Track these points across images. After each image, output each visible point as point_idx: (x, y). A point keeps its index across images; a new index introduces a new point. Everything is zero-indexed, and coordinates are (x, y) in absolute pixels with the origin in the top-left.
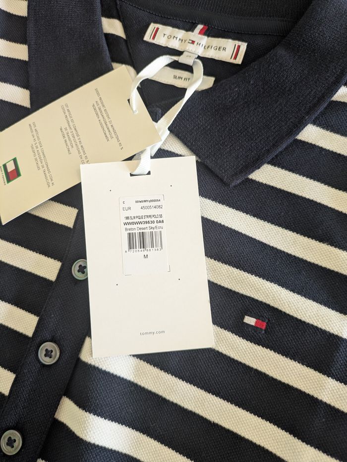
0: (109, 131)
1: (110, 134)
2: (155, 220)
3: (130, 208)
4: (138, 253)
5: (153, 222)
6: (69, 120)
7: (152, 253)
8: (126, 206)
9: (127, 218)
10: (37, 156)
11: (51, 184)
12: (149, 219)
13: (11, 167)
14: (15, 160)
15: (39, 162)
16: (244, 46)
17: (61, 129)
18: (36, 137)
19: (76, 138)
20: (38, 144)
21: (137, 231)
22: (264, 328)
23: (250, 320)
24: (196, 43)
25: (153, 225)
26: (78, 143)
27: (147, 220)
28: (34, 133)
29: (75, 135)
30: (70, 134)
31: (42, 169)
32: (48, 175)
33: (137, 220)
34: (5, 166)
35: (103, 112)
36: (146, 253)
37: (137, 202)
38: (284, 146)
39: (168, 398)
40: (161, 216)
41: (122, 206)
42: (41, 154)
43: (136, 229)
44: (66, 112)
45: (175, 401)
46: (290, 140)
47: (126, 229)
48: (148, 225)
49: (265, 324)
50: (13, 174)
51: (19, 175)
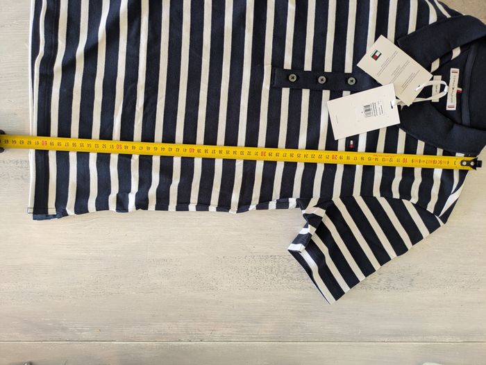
6: (404, 67)
7: (364, 114)
10: (386, 63)
13: (377, 54)
14: (381, 54)
17: (399, 66)
18: (392, 57)
19: (398, 74)
20: (390, 60)
21: (371, 108)
22: (351, 146)
23: (352, 142)
24: (453, 90)
25: (373, 113)
27: (375, 110)
28: (394, 55)
30: (399, 71)
33: (375, 107)
34: (377, 51)
35: (411, 79)
37: (381, 106)
38: (414, 136)
40: (377, 115)
41: (379, 101)
44: (406, 64)
47: (371, 104)
50: (375, 57)
51: (376, 60)
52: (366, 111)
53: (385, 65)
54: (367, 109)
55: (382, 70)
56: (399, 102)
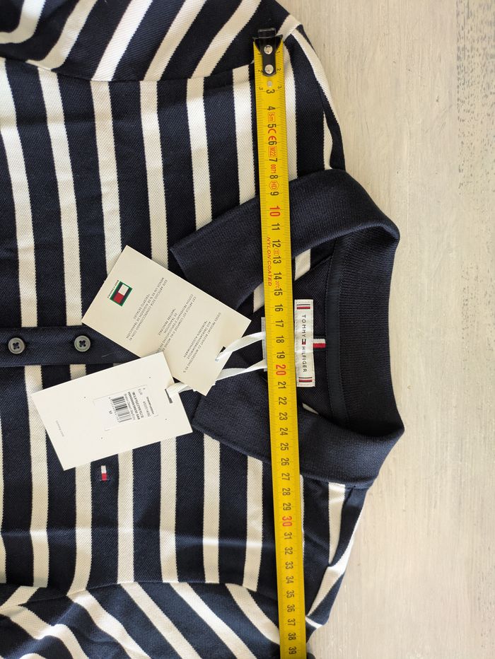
0: (192, 352)
1: (190, 355)
2: (138, 413)
3: (141, 394)
4: (111, 407)
5: (136, 412)
6: (185, 311)
7: (114, 415)
8: (142, 391)
9: (134, 394)
10: (143, 308)
11: (129, 338)
12: (138, 410)
13: (123, 291)
14: (130, 290)
15: (139, 314)
16: (312, 384)
17: (173, 311)
18: (156, 293)
19: (173, 330)
20: (152, 300)
21: (126, 402)
22: (103, 480)
23: (104, 470)
24: (303, 346)
25: (134, 412)
26: (170, 335)
27: (137, 407)
28: (159, 289)
29: (175, 327)
30: (174, 322)
31: (135, 321)
32: (135, 329)
33: (134, 401)
34: (121, 284)
35: (205, 335)
36: (113, 412)
37: (147, 398)
38: (238, 450)
39: (31, 439)
40: (142, 417)
41: (142, 388)
42: (146, 310)
43: (128, 401)
44: (189, 304)
45: (31, 444)
46: (245, 453)
47: (126, 395)
48: (133, 409)
49: (106, 479)
50: (119, 298)
51: (121, 304)
52: (118, 409)
53: (143, 312)
54: (120, 405)
55: (137, 326)
56: (181, 388)
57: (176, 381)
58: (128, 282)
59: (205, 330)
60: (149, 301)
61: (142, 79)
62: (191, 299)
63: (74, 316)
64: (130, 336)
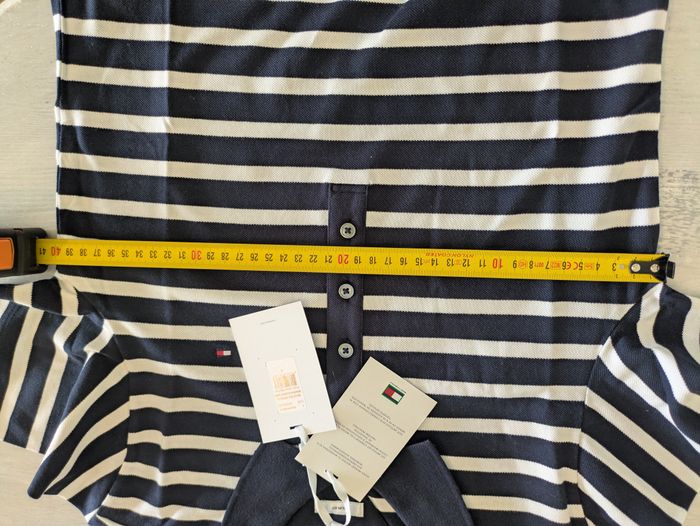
3: (299, 402)
4: (287, 372)
5: (282, 394)
6: (373, 448)
7: (279, 373)
8: (301, 403)
9: (299, 395)
10: (379, 413)
11: (352, 399)
12: (284, 396)
13: (395, 396)
14: (397, 403)
15: (373, 409)
17: (374, 439)
18: (391, 425)
19: (356, 437)
20: (385, 421)
23: (227, 353)
25: (282, 392)
26: (352, 434)
27: (287, 395)
28: (395, 428)
29: (359, 439)
30: (364, 438)
31: (367, 405)
32: (360, 404)
33: (293, 395)
34: (402, 395)
36: (283, 373)
37: (295, 407)
41: (304, 403)
42: (376, 415)
43: (292, 388)
47: (298, 387)
48: (285, 392)
50: (389, 392)
51: (384, 394)
52: (285, 378)
53: (375, 412)
54: (289, 380)
55: (363, 406)
56: (303, 439)
57: (310, 436)
58: (404, 401)
59: (354, 463)
60: (384, 418)
61: (582, 431)
62: (384, 455)
63: (371, 343)
64: (354, 399)
